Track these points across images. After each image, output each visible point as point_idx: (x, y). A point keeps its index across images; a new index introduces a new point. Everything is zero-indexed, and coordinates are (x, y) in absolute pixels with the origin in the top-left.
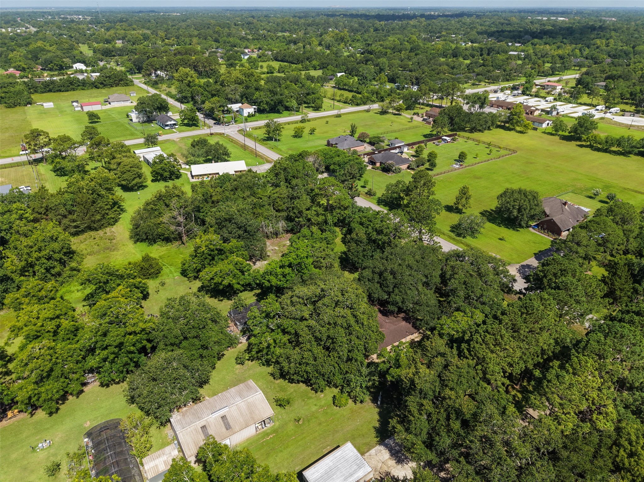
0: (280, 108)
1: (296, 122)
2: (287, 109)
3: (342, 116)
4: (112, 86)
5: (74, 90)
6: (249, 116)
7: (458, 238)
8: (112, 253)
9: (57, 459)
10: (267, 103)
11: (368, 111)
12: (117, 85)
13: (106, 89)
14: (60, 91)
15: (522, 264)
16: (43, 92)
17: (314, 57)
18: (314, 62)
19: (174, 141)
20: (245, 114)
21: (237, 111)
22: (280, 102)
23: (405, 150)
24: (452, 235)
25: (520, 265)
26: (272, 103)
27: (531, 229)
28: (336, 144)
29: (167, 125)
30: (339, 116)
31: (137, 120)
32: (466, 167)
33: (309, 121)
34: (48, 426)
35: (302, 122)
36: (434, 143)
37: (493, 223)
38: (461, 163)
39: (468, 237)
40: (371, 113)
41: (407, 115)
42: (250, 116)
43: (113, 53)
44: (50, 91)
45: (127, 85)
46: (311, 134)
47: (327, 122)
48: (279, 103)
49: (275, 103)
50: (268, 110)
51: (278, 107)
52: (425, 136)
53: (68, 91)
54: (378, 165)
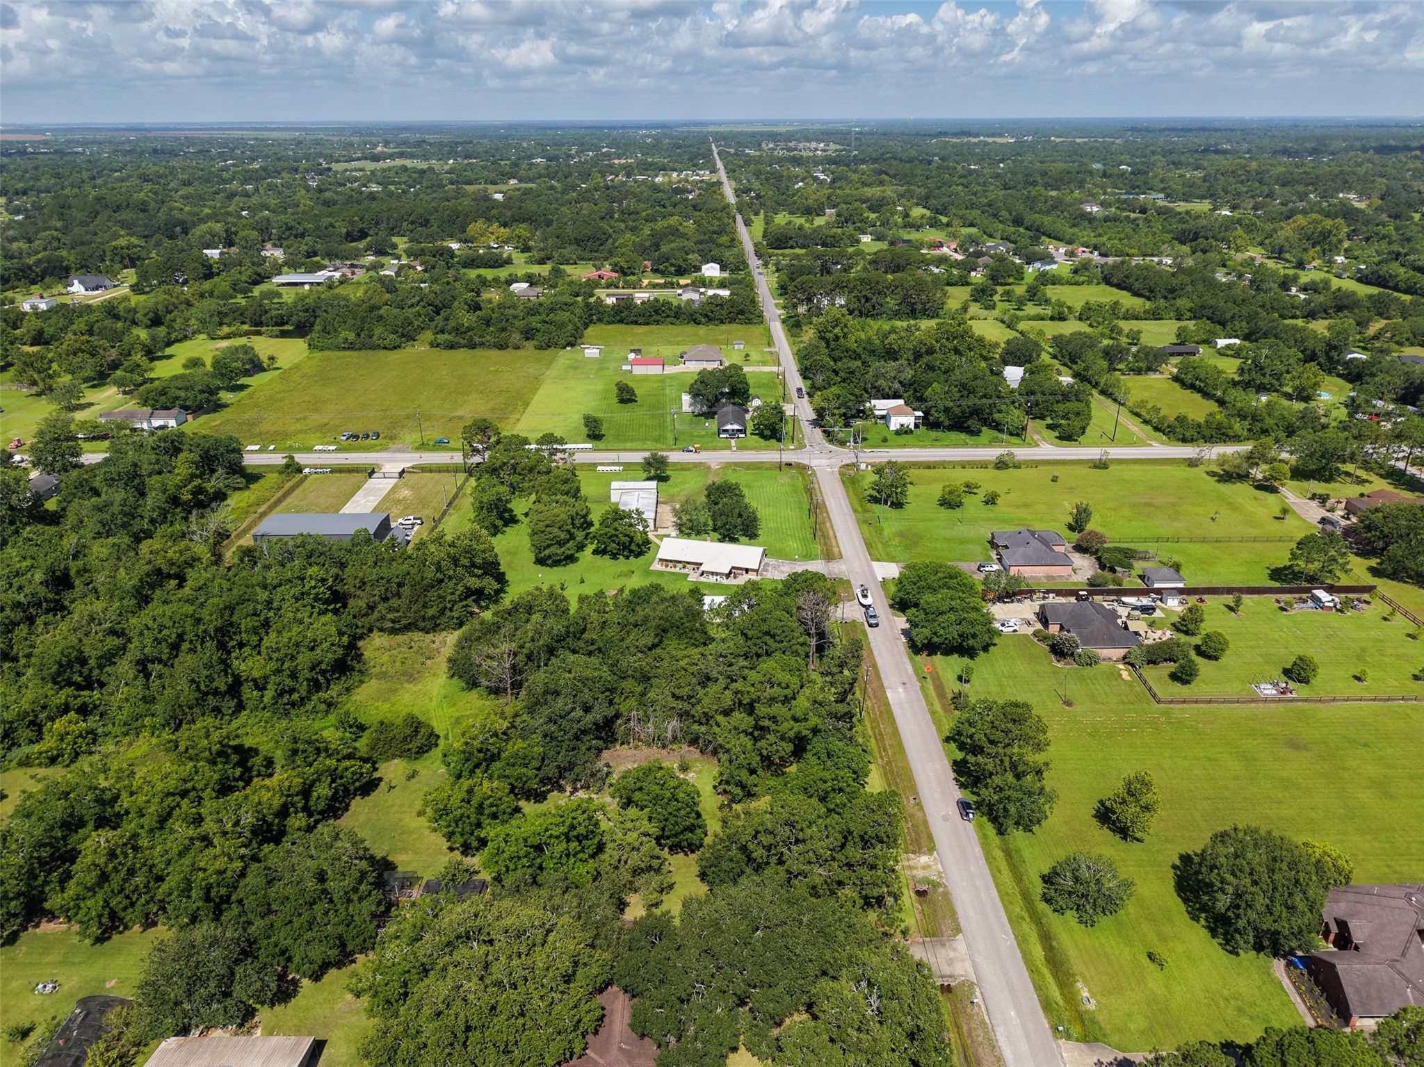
0: (973, 423)
1: (983, 465)
2: (997, 427)
3: (1112, 468)
4: (722, 322)
5: (657, 322)
6: (897, 433)
7: (1043, 907)
8: (407, 685)
9: (37, 1018)
10: (947, 410)
11: (1192, 463)
12: (732, 321)
13: (711, 327)
14: (636, 323)
15: (1130, 1056)
16: (609, 323)
17: (1189, 288)
18: (1182, 303)
19: (709, 468)
20: (895, 424)
21: (883, 417)
22: (976, 412)
23: (1173, 603)
24: (1038, 888)
25: (1120, 1056)
26: (957, 411)
27: (1278, 966)
28: (1006, 547)
29: (726, 431)
30: (1101, 465)
31: (690, 410)
32: (1292, 700)
33: (1017, 466)
34: (77, 960)
35: (998, 468)
36: (1278, 601)
37: (1185, 901)
38: (1292, 685)
39: (1071, 915)
40: (1199, 472)
41: (1292, 494)
42: (903, 431)
43: (791, 242)
44: (621, 321)
45: (749, 322)
46: (987, 503)
47: (1054, 480)
48: (971, 414)
49: (963, 412)
50: (947, 423)
51: (970, 422)
52: (1276, 574)
53: (648, 324)
54: (1054, 629)
